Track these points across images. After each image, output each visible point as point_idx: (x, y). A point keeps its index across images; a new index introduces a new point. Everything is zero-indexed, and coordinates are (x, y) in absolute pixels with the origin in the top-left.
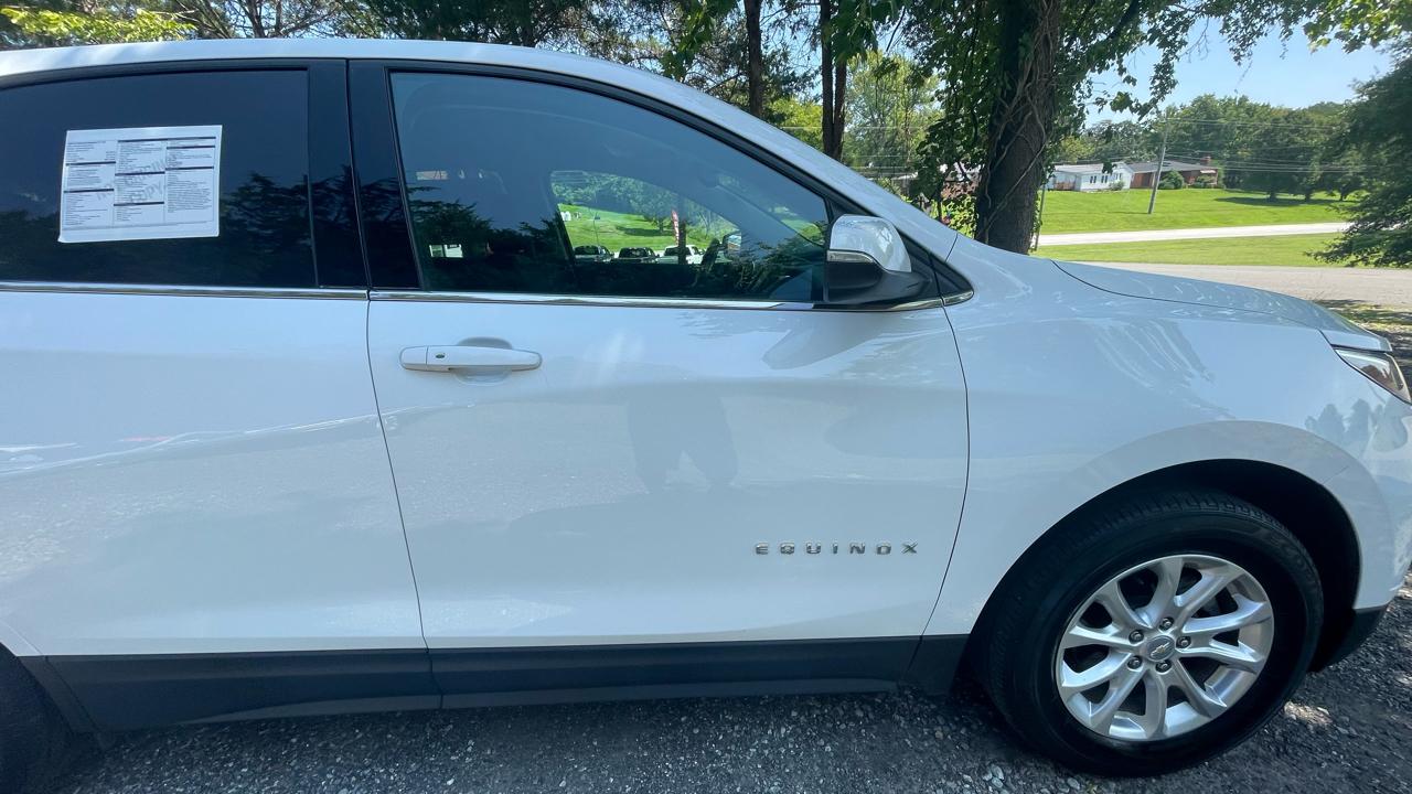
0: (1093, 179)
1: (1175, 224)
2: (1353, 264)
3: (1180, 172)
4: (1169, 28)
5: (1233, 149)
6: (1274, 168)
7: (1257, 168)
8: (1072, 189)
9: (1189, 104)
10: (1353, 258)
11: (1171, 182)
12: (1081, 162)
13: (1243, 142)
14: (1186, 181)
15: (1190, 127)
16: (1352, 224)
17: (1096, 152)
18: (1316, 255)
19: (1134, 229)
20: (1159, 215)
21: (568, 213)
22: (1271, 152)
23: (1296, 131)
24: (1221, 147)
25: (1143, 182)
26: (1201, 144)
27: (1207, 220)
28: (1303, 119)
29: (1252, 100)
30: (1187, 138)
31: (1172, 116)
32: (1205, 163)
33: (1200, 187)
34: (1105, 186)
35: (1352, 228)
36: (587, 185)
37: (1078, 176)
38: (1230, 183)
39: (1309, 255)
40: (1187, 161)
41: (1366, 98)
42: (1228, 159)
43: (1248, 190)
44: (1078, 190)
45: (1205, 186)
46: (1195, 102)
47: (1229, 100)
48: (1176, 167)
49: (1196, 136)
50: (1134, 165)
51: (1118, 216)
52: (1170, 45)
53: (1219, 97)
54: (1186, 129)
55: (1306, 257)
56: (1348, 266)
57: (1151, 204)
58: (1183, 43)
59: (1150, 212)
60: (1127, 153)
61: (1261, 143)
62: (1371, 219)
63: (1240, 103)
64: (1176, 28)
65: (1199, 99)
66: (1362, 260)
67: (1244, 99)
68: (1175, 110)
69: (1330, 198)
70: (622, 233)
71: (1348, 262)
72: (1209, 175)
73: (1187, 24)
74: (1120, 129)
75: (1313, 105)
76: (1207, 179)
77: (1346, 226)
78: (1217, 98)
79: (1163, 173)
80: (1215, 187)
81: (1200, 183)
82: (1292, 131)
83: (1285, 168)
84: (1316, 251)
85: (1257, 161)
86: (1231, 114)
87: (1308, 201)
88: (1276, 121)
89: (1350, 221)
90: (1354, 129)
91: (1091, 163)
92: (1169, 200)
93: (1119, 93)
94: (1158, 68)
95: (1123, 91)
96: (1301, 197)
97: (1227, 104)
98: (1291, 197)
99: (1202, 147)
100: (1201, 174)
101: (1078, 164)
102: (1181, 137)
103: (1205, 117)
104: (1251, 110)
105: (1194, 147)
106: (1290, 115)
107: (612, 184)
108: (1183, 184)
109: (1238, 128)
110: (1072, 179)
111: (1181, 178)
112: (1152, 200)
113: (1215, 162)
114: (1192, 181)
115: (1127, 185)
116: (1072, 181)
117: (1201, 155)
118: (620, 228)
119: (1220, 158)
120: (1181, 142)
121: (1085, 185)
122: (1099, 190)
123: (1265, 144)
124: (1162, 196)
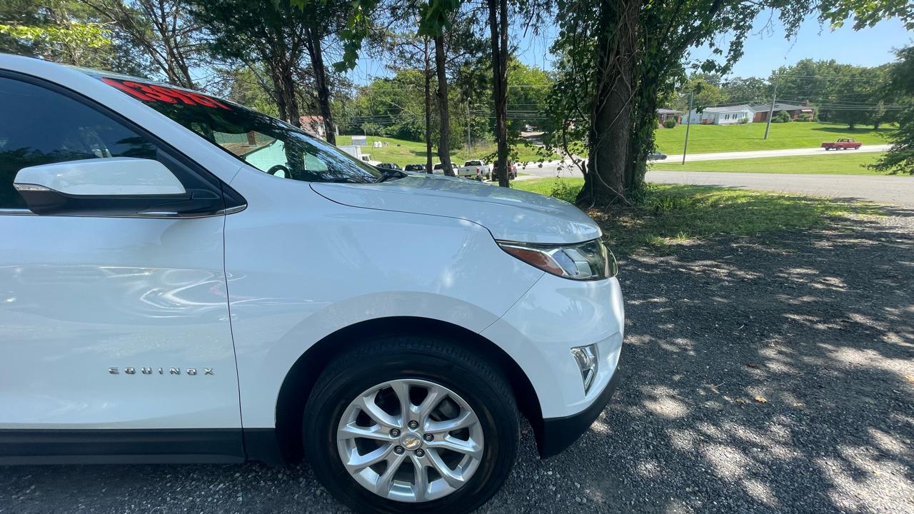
0: (727, 117)
1: (783, 146)
2: (894, 173)
3: (788, 111)
4: (741, 16)
5: (826, 95)
6: (852, 108)
7: (839, 108)
8: (712, 123)
9: (795, 66)
10: (894, 168)
11: (780, 117)
12: (721, 105)
13: (832, 90)
14: (792, 117)
15: (796, 81)
16: (892, 145)
17: (731, 99)
18: (869, 167)
19: (754, 149)
20: (772, 140)
21: (380, 142)
22: (850, 97)
23: (867, 82)
24: (817, 94)
25: (762, 118)
26: (804, 92)
27: (805, 143)
28: (872, 74)
29: (839, 62)
30: (794, 88)
31: (783, 73)
32: (805, 105)
33: (801, 121)
34: (736, 121)
35: (892, 148)
36: (394, 124)
37: (717, 115)
38: (823, 118)
39: (864, 166)
40: (792, 104)
41: (903, 60)
42: (821, 102)
43: (835, 122)
44: (717, 124)
45: (805, 120)
46: (799, 64)
47: (823, 62)
48: (784, 108)
49: (800, 87)
50: (757, 107)
51: (743, 141)
52: (742, 28)
53: (815, 60)
54: (793, 82)
55: (862, 168)
56: (891, 174)
57: (766, 132)
58: (750, 27)
59: (765, 138)
60: (752, 99)
61: (843, 91)
62: (905, 142)
63: (830, 64)
64: (745, 17)
65: (802, 62)
66: (901, 169)
67: (833, 62)
68: (785, 70)
69: (892, 127)
70: (414, 155)
71: (890, 171)
72: (808, 113)
73: (752, 14)
74: (747, 83)
75: (882, 65)
76: (806, 115)
77: (890, 147)
78: (814, 61)
79: (774, 112)
80: (812, 121)
81: (801, 118)
82: (865, 83)
83: (860, 108)
84: (869, 164)
85: (840, 103)
86: (823, 73)
87: (876, 129)
88: (853, 76)
89: (892, 143)
90: (895, 81)
91: (727, 106)
92: (778, 130)
93: (708, 61)
94: (732, 44)
95: (710, 59)
96: (871, 127)
97: (821, 65)
98: (864, 127)
99: (804, 94)
100: (802, 112)
101: (717, 106)
102: (789, 87)
103: (806, 74)
104: (838, 69)
105: (799, 94)
106: (864, 72)
107: (408, 124)
108: (790, 119)
109: (829, 81)
110: (713, 117)
111: (789, 115)
112: (767, 130)
113: (812, 104)
114: (796, 117)
115: (751, 120)
116: (713, 118)
117: (803, 99)
118: (413, 152)
119: (817, 102)
120: (789, 91)
121: (721, 121)
122: (731, 124)
123: (846, 91)
124: (776, 128)
